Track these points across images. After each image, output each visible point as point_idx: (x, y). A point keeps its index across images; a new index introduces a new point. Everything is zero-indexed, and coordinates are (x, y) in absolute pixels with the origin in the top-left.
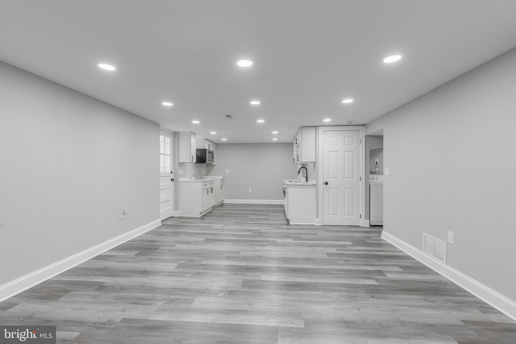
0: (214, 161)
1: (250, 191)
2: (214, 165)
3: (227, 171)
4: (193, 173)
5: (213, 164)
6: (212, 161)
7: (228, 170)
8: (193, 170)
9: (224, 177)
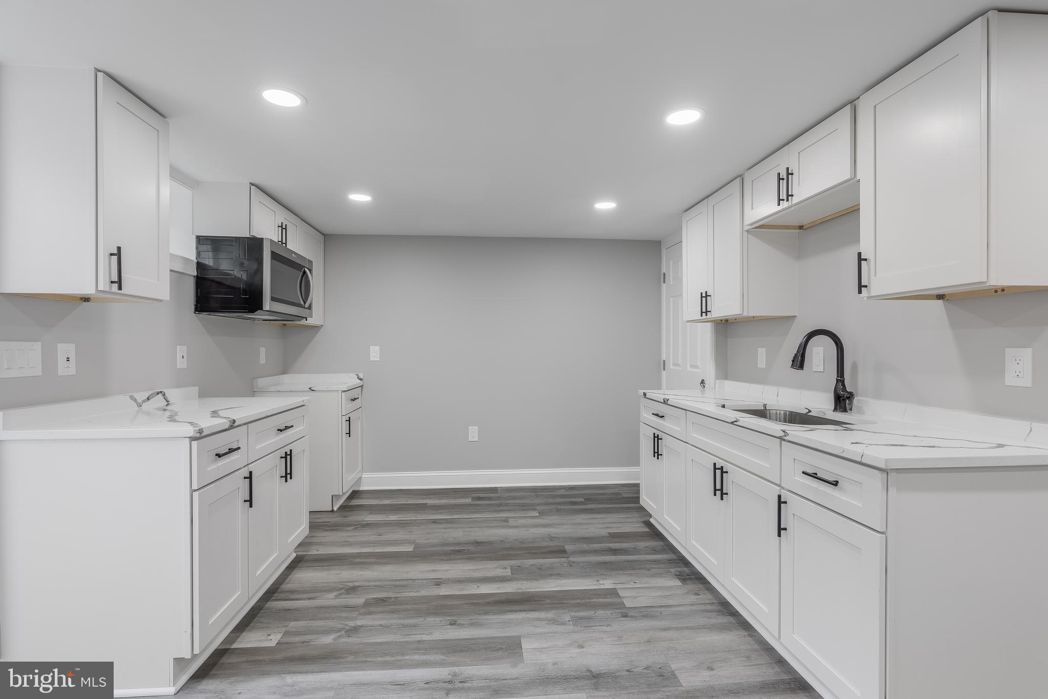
0: (310, 308)
1: (473, 433)
2: (316, 328)
3: (375, 353)
4: (181, 364)
5: (310, 321)
6: (299, 305)
7: (377, 348)
8: (181, 350)
9: (361, 376)
